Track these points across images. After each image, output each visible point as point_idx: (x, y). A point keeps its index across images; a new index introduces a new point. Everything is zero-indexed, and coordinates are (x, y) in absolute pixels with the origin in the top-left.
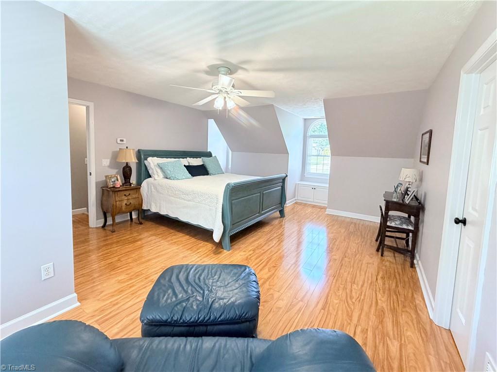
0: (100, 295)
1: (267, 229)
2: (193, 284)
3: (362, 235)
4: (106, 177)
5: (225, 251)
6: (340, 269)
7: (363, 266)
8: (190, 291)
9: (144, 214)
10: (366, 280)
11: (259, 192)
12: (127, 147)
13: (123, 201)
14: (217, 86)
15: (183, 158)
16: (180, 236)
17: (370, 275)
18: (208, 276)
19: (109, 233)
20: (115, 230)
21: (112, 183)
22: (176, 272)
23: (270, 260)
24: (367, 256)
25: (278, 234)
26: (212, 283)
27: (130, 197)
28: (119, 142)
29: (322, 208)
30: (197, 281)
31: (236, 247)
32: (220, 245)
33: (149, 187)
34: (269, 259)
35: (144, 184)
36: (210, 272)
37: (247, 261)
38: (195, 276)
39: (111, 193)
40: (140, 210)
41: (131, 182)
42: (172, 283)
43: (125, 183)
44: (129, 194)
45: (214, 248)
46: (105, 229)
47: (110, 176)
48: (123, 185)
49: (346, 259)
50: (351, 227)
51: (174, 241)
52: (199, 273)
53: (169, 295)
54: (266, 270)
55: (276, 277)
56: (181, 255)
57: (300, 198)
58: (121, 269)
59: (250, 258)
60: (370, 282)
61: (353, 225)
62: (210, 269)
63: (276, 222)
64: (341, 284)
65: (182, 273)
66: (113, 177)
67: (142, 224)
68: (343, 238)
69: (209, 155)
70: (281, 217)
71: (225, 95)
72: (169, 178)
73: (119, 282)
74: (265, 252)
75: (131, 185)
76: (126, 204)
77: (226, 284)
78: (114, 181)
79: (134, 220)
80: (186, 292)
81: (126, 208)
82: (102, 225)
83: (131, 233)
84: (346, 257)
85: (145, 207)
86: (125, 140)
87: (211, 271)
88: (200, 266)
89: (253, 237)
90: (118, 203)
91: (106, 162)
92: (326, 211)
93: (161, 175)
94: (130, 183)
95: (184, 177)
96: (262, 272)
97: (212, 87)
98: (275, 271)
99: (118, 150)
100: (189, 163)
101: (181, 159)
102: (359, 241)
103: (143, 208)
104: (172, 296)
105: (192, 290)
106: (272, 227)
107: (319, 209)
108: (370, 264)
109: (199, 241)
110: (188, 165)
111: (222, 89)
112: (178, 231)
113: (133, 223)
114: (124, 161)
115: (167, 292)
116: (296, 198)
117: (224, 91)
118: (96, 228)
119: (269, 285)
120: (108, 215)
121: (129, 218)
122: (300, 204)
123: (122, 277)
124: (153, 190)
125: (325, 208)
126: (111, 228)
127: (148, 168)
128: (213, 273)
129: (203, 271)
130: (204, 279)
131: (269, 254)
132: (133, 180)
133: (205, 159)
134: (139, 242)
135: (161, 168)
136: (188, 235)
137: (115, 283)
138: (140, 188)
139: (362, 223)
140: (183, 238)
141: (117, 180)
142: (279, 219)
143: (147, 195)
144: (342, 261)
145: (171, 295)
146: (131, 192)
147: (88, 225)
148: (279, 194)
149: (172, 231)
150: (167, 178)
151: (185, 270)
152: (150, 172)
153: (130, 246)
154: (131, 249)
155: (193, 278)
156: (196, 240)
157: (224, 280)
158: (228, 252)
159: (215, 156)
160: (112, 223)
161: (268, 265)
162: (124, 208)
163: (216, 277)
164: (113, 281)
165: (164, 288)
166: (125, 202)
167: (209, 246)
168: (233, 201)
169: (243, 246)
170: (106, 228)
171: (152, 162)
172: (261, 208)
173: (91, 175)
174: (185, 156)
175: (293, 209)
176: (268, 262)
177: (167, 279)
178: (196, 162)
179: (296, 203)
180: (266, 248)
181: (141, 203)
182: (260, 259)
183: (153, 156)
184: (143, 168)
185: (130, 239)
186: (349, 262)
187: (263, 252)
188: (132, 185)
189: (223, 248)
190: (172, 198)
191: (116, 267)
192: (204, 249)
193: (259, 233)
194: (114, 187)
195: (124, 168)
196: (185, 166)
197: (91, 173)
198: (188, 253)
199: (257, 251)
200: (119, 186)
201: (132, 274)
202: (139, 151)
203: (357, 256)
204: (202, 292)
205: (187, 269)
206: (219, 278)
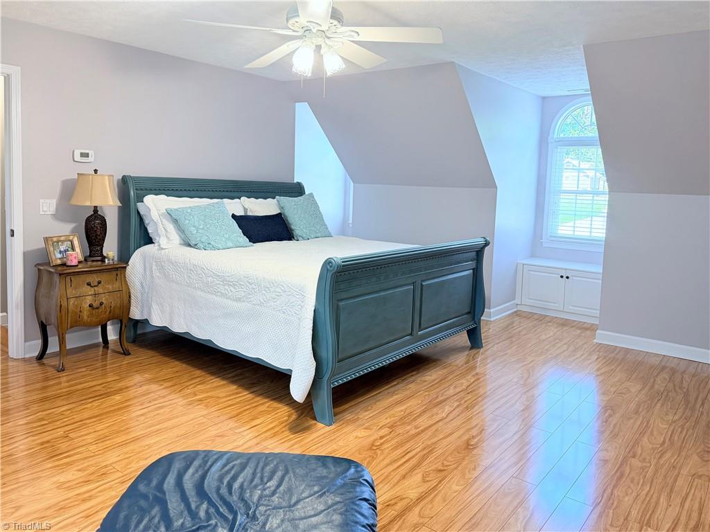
0: (13, 513)
1: (431, 376)
2: (214, 497)
3: (687, 402)
4: (46, 239)
5: (320, 425)
6: (615, 487)
7: (680, 482)
8: (202, 514)
9: (135, 331)
10: (683, 519)
11: (410, 281)
12: (96, 171)
13: (84, 296)
14: (297, 19)
15: (232, 198)
16: (215, 385)
17: (696, 506)
18: (252, 481)
19: (52, 372)
20: (66, 366)
21: (59, 256)
22: (177, 466)
23: (431, 452)
24: (695, 457)
25: (458, 390)
26: (260, 498)
27: (100, 289)
28: (78, 157)
29: (587, 329)
30: (224, 491)
31: (348, 416)
32: (306, 411)
33: (147, 265)
34: (430, 450)
35: (137, 258)
36: (259, 470)
37: (370, 453)
38: (221, 479)
39: (56, 278)
40: (124, 321)
41: (105, 254)
42: (164, 493)
43: (90, 256)
44: (99, 283)
45: (294, 417)
46: (44, 364)
47: (55, 239)
48: (86, 260)
49: (635, 462)
50: (658, 380)
51: (197, 397)
52: (233, 472)
53: (151, 520)
54: (417, 477)
55: (439, 498)
56: (213, 431)
57: (527, 301)
58: (69, 456)
59: (382, 444)
60: (692, 524)
61: (665, 375)
62: (261, 464)
63: (460, 359)
64: (611, 525)
65: (191, 471)
66: (63, 242)
67: (129, 354)
68: (633, 406)
69: (297, 190)
70: (472, 348)
71: (320, 41)
72: (195, 246)
73: (60, 486)
74: (419, 434)
75: (103, 261)
76: (90, 306)
77: (293, 501)
78: (66, 251)
79: (111, 346)
80: (193, 515)
81: (91, 315)
82: (36, 354)
83: (104, 375)
84: (634, 457)
85: (136, 313)
86: (91, 153)
87: (263, 469)
88: (239, 455)
89: (393, 394)
90: (72, 302)
91: (49, 205)
92: (594, 337)
93: (176, 238)
94: (102, 255)
95: (230, 244)
96: (406, 483)
97: (287, 21)
98: (440, 481)
99: (76, 177)
100: (246, 210)
101: (226, 201)
102: (676, 417)
103: (132, 316)
104: (159, 522)
105: (207, 512)
106: (445, 371)
107: (579, 331)
108: (700, 477)
109: (258, 398)
110: (242, 214)
111: (308, 24)
112: (212, 374)
113: (109, 351)
114: (88, 204)
115: (149, 512)
116: (517, 301)
117: (314, 31)
118: (24, 360)
119: (419, 515)
120: (50, 330)
121: (101, 340)
122: (529, 316)
123: (71, 475)
124: (156, 273)
125: (592, 329)
126: (55, 361)
127: (146, 222)
128: (266, 474)
129: (243, 468)
130: (241, 487)
131: (429, 439)
132: (110, 248)
133: (285, 200)
134: (117, 397)
135: (175, 222)
136: (234, 382)
137: (50, 490)
138: (125, 267)
139: (691, 370)
140: (222, 391)
141: (73, 249)
142: (466, 353)
143: (142, 284)
144: (621, 465)
145: (156, 520)
146: (103, 277)
147: (7, 353)
148: (466, 287)
149: (198, 372)
150: (190, 246)
151: (200, 466)
152: (150, 231)
153: (96, 404)
154: (96, 412)
155: (215, 484)
156: (251, 396)
157: (290, 491)
158: (328, 429)
159: (312, 194)
160: (58, 350)
161: (425, 467)
162: (85, 315)
163: (272, 484)
164: (47, 484)
165: (143, 503)
166: (89, 300)
167: (283, 411)
168: (341, 304)
169: (365, 415)
170: (44, 361)
171: (155, 206)
172: (417, 321)
173: (13, 235)
174: (236, 194)
175: (506, 328)
176: (424, 458)
177: (154, 483)
178: (262, 207)
179: (517, 314)
180: (423, 422)
181: (126, 302)
182: (404, 449)
183: (157, 191)
184: (134, 220)
185: (98, 388)
186: (643, 468)
187: (413, 432)
188: (106, 260)
189: (315, 418)
190: (199, 293)
191: (59, 452)
192: (269, 418)
193: (411, 386)
194: (64, 265)
195: (88, 220)
196: (234, 216)
197: (12, 231)
198: (229, 427)
199: (400, 430)
200: (75, 263)
201: (92, 469)
202: (124, 182)
203: (668, 455)
204: (230, 517)
205: (207, 462)
206: (279, 486)
